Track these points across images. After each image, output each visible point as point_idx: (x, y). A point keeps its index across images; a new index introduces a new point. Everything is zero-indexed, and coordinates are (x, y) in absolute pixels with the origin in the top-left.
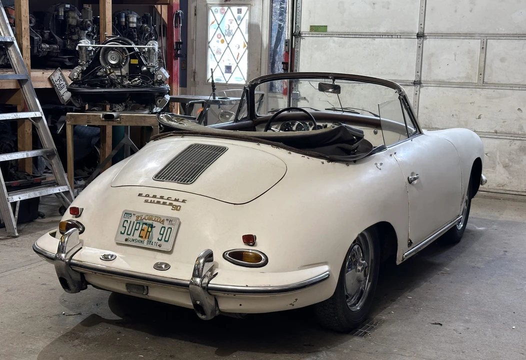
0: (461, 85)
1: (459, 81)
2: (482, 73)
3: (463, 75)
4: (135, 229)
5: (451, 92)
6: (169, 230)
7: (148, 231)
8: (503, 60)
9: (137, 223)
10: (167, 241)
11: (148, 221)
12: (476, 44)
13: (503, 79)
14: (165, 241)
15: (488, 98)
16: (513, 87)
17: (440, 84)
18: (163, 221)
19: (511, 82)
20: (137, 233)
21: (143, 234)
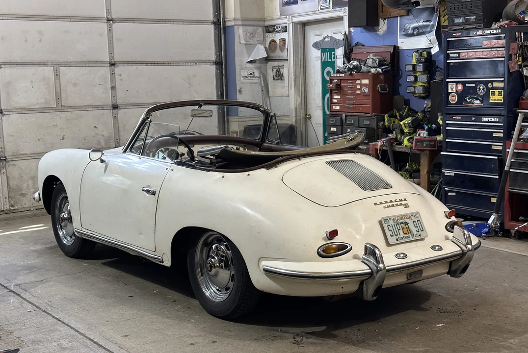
0: (42, 110)
1: (38, 106)
2: (58, 98)
3: (43, 101)
4: (398, 230)
5: (32, 118)
6: (419, 222)
7: (407, 228)
8: (75, 85)
9: (396, 224)
11: (401, 221)
12: (49, 72)
13: (78, 102)
14: (422, 231)
15: (67, 120)
16: (86, 108)
17: (22, 111)
18: (410, 217)
19: (85, 104)
20: (401, 231)
21: (405, 231)
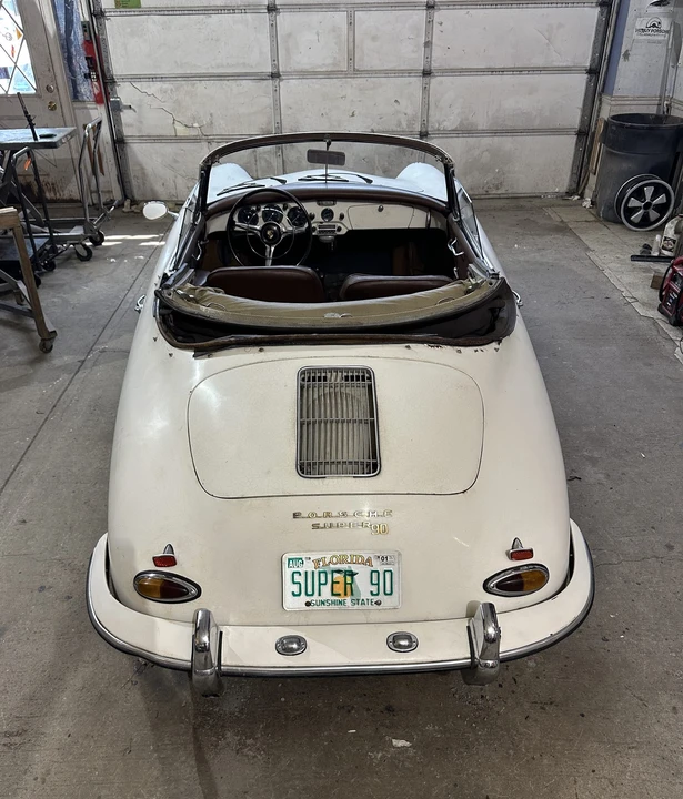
0: (329, 75)
1: (324, 69)
2: (351, 58)
3: (329, 61)
4: (320, 584)
5: (315, 84)
6: (388, 575)
7: (346, 583)
8: (374, 38)
10: (391, 594)
11: (338, 566)
12: (340, 18)
13: (377, 65)
14: (386, 594)
15: (361, 90)
16: (387, 73)
17: (304, 74)
18: (368, 560)
19: (386, 68)
20: (326, 590)
21: (339, 588)
